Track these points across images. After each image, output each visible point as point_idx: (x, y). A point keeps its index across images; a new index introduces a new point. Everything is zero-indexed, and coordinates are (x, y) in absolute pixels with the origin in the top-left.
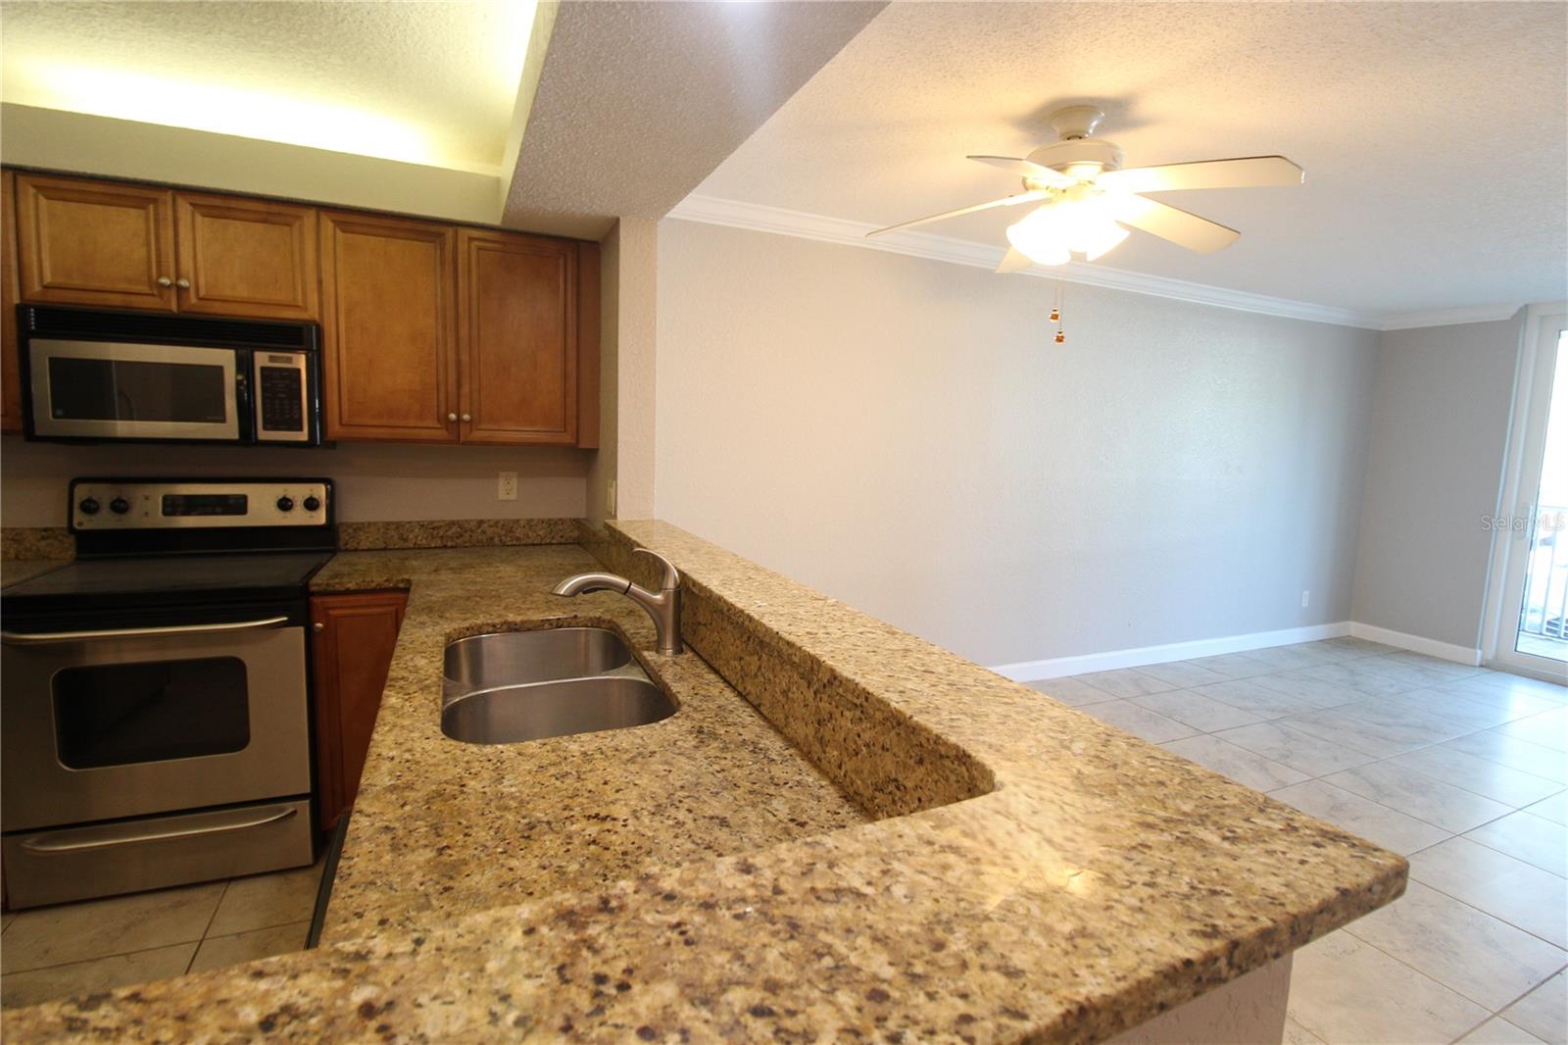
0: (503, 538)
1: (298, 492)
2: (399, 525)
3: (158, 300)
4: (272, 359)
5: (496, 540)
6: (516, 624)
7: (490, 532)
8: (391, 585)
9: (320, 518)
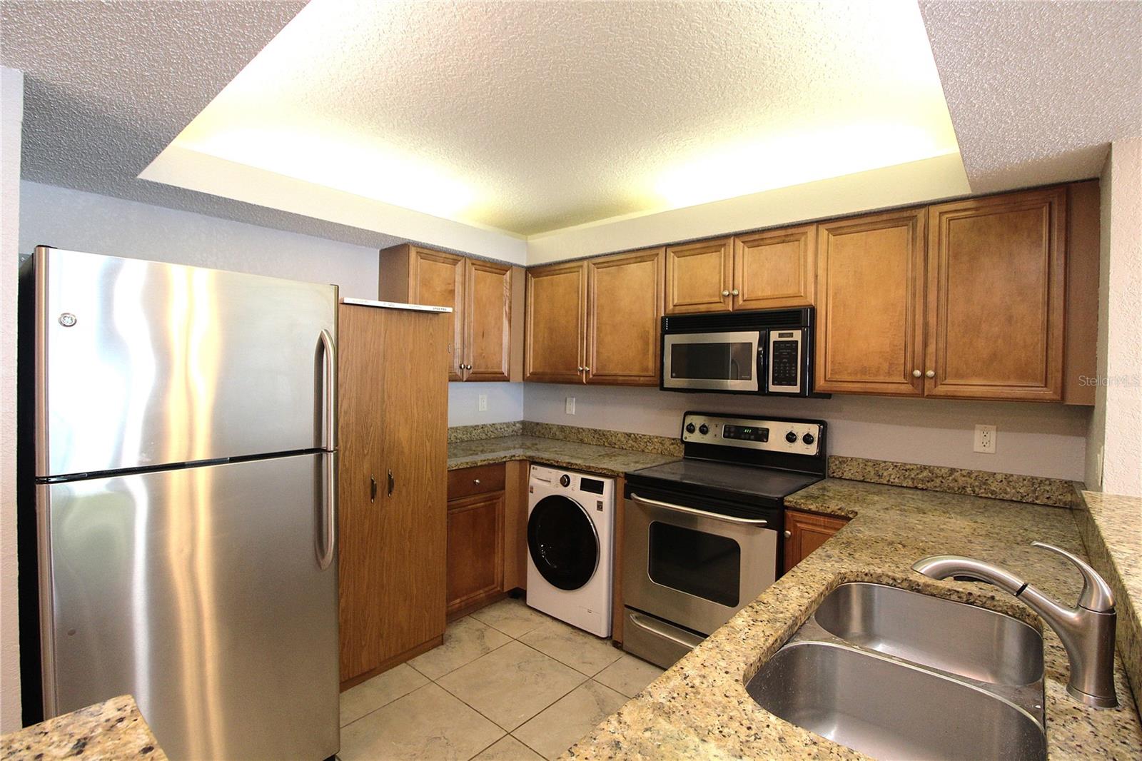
0: (977, 489)
1: (801, 429)
2: (876, 463)
3: (723, 305)
4: (781, 336)
5: (969, 490)
6: (918, 585)
7: (961, 480)
8: (843, 514)
9: (812, 450)
